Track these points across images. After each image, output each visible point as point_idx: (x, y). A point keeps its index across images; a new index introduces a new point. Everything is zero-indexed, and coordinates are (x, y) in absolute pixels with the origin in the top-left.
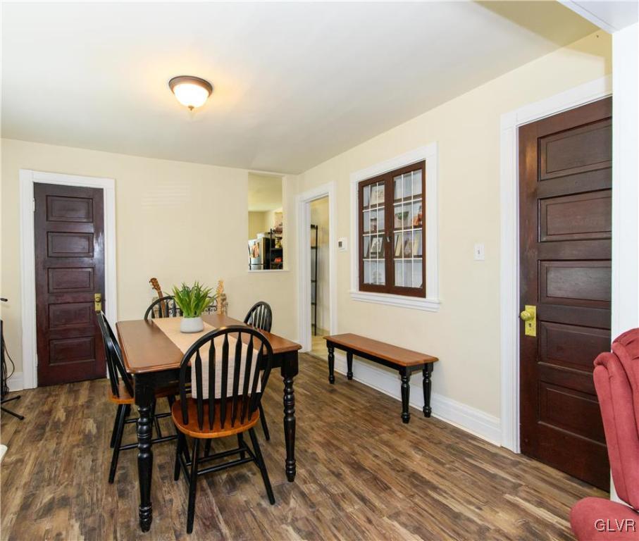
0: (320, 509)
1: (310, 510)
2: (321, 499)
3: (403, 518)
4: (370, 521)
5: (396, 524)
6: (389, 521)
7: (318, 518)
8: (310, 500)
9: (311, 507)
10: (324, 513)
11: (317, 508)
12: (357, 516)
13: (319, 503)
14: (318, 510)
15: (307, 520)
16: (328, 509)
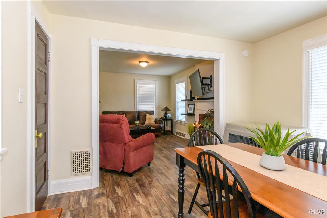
0: (168, 210)
1: (173, 210)
2: (167, 214)
3: (137, 204)
4: (150, 204)
5: (141, 203)
6: (143, 204)
7: (170, 207)
8: (172, 214)
9: (172, 211)
10: (167, 208)
11: (170, 210)
12: (154, 206)
13: (168, 212)
14: (169, 209)
15: (174, 207)
16: (165, 210)
